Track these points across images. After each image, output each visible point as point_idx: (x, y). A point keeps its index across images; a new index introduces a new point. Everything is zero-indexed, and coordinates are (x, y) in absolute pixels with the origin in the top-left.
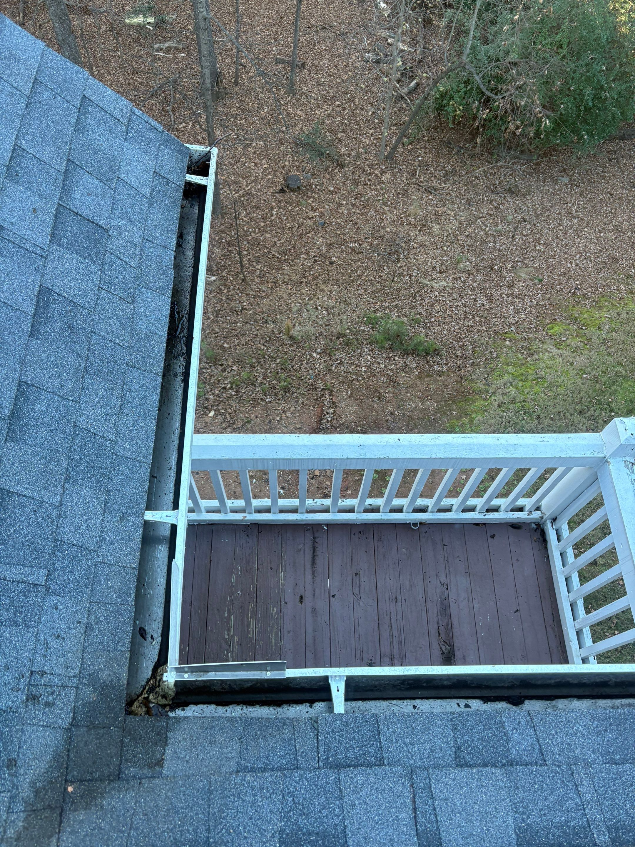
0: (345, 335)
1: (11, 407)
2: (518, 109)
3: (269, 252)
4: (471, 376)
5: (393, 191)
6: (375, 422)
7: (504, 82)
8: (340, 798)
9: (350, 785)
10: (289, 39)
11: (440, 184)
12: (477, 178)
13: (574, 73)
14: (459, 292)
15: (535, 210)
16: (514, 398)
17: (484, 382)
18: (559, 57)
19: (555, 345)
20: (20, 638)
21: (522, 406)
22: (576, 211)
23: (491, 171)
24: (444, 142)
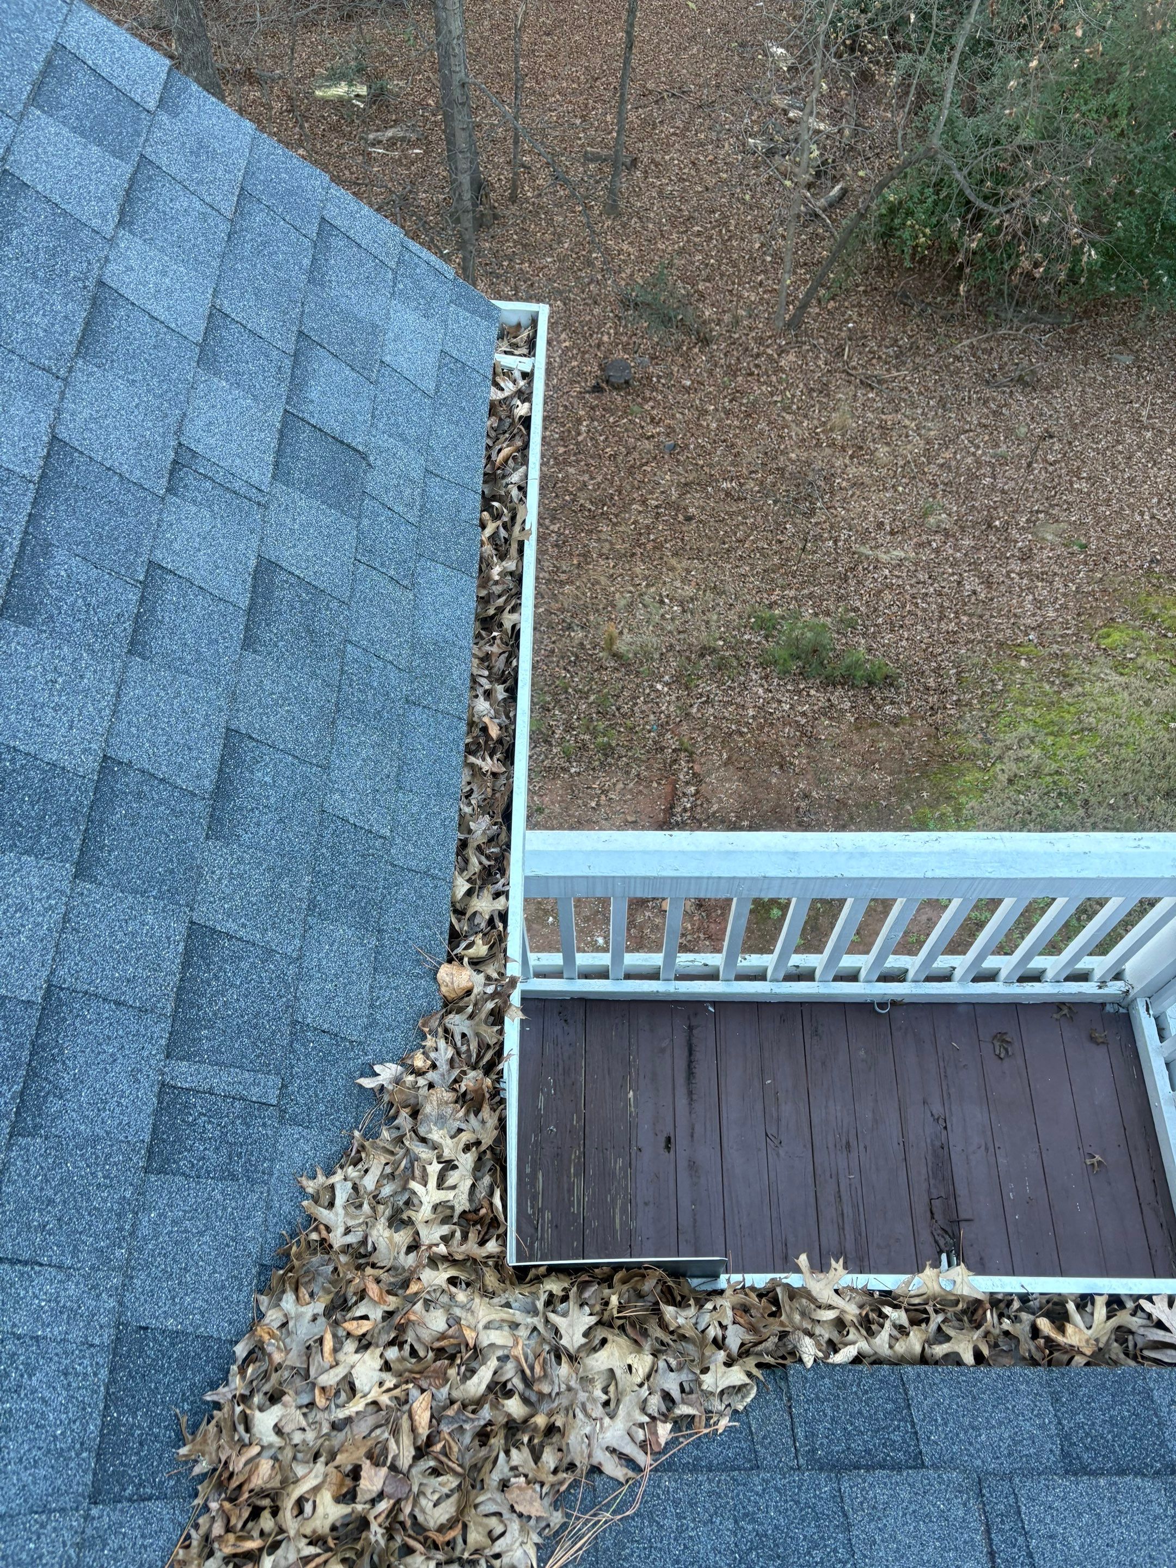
0: (714, 650)
1: (214, 776)
2: (1037, 231)
3: (574, 501)
4: (956, 725)
5: (801, 385)
6: (773, 811)
7: (1009, 183)
8: (848, 1528)
9: (862, 1503)
10: (609, 118)
11: (888, 370)
12: (957, 358)
13: (1141, 162)
14: (927, 567)
15: (1070, 417)
16: (1038, 767)
17: (980, 736)
18: (1112, 135)
19: (1113, 668)
20: (240, 1203)
21: (1054, 782)
22: (1150, 417)
23: (983, 346)
24: (895, 294)
